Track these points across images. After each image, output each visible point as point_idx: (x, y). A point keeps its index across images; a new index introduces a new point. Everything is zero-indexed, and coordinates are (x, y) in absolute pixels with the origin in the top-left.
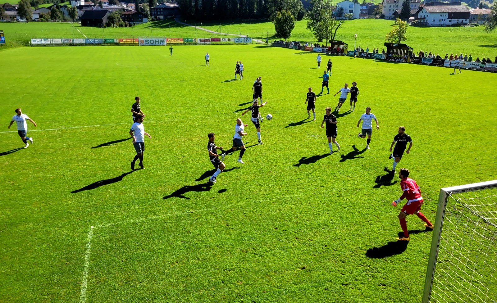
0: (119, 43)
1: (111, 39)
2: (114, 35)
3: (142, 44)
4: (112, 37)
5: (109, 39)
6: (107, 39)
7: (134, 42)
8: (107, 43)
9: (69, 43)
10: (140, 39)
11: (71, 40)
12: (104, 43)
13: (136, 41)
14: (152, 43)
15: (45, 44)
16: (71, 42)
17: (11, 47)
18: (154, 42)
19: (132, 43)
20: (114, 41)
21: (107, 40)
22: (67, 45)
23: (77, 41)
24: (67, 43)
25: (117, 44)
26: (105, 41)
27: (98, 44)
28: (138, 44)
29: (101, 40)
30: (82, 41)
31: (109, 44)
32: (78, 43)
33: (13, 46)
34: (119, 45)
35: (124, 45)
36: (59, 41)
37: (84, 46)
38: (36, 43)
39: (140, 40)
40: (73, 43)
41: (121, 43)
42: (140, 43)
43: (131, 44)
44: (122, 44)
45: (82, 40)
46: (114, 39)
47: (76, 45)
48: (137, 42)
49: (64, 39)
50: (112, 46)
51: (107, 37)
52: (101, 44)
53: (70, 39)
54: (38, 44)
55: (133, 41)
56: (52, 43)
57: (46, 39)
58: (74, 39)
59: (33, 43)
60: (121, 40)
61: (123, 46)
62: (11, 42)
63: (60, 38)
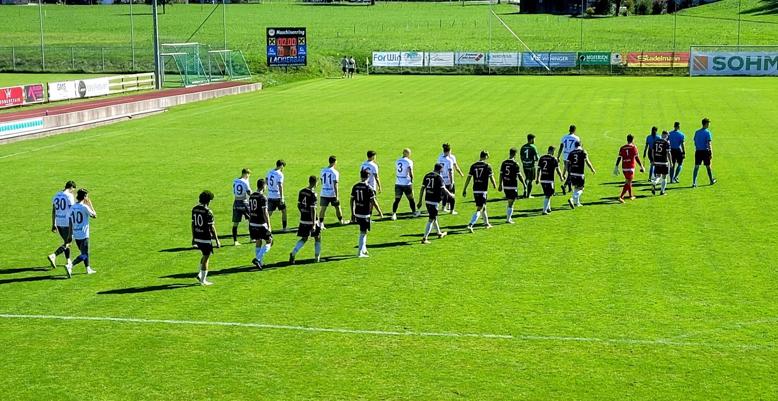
0: (626, 65)
1: (601, 54)
2: (611, 42)
3: (700, 69)
4: (605, 47)
5: (593, 54)
6: (589, 54)
7: (675, 65)
8: (586, 67)
9: (474, 65)
10: (695, 53)
11: (481, 56)
12: (577, 68)
13: (681, 61)
14: (738, 69)
15: (407, 67)
16: (481, 62)
17: (319, 77)
18: (742, 65)
19: (668, 65)
20: (609, 58)
21: (588, 57)
22: (469, 70)
23: (497, 60)
24: (468, 65)
25: (619, 71)
26: (583, 58)
27: (559, 71)
28: (688, 68)
29: (570, 55)
30: (513, 60)
31: (592, 71)
32: (498, 65)
33: (323, 71)
34: (623, 74)
35: (639, 73)
36: (447, 60)
37: (517, 75)
38: (386, 63)
39: (696, 57)
40: (485, 66)
41: (630, 65)
42: (695, 69)
43: (665, 69)
44: (633, 68)
45: (514, 55)
46: (609, 54)
47: (494, 74)
48: (686, 65)
49: (461, 54)
50: (601, 75)
51: (588, 48)
52: (566, 69)
53: (479, 54)
54: (389, 68)
55: (672, 62)
56: (426, 65)
57: (412, 53)
58: (491, 54)
59: (376, 63)
60: (632, 57)
61: (637, 75)
62: (321, 60)
63: (452, 50)
